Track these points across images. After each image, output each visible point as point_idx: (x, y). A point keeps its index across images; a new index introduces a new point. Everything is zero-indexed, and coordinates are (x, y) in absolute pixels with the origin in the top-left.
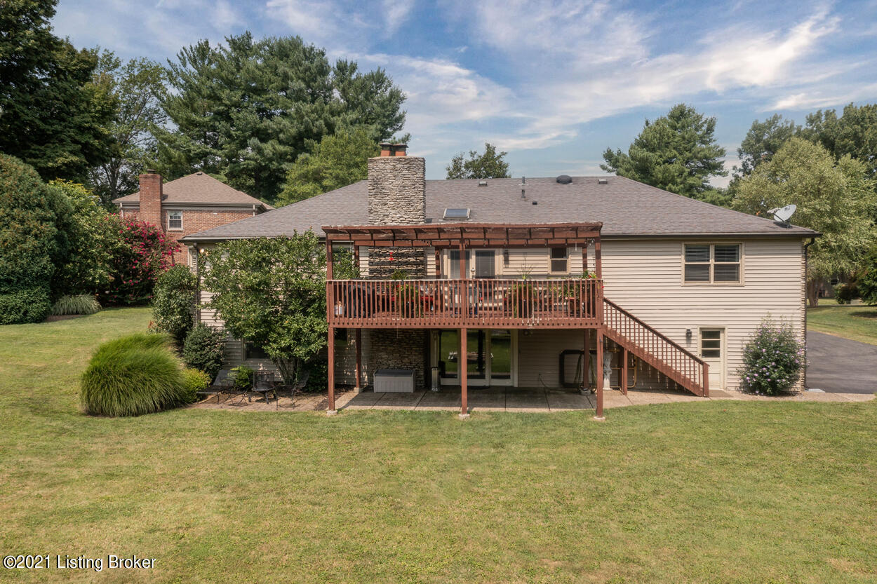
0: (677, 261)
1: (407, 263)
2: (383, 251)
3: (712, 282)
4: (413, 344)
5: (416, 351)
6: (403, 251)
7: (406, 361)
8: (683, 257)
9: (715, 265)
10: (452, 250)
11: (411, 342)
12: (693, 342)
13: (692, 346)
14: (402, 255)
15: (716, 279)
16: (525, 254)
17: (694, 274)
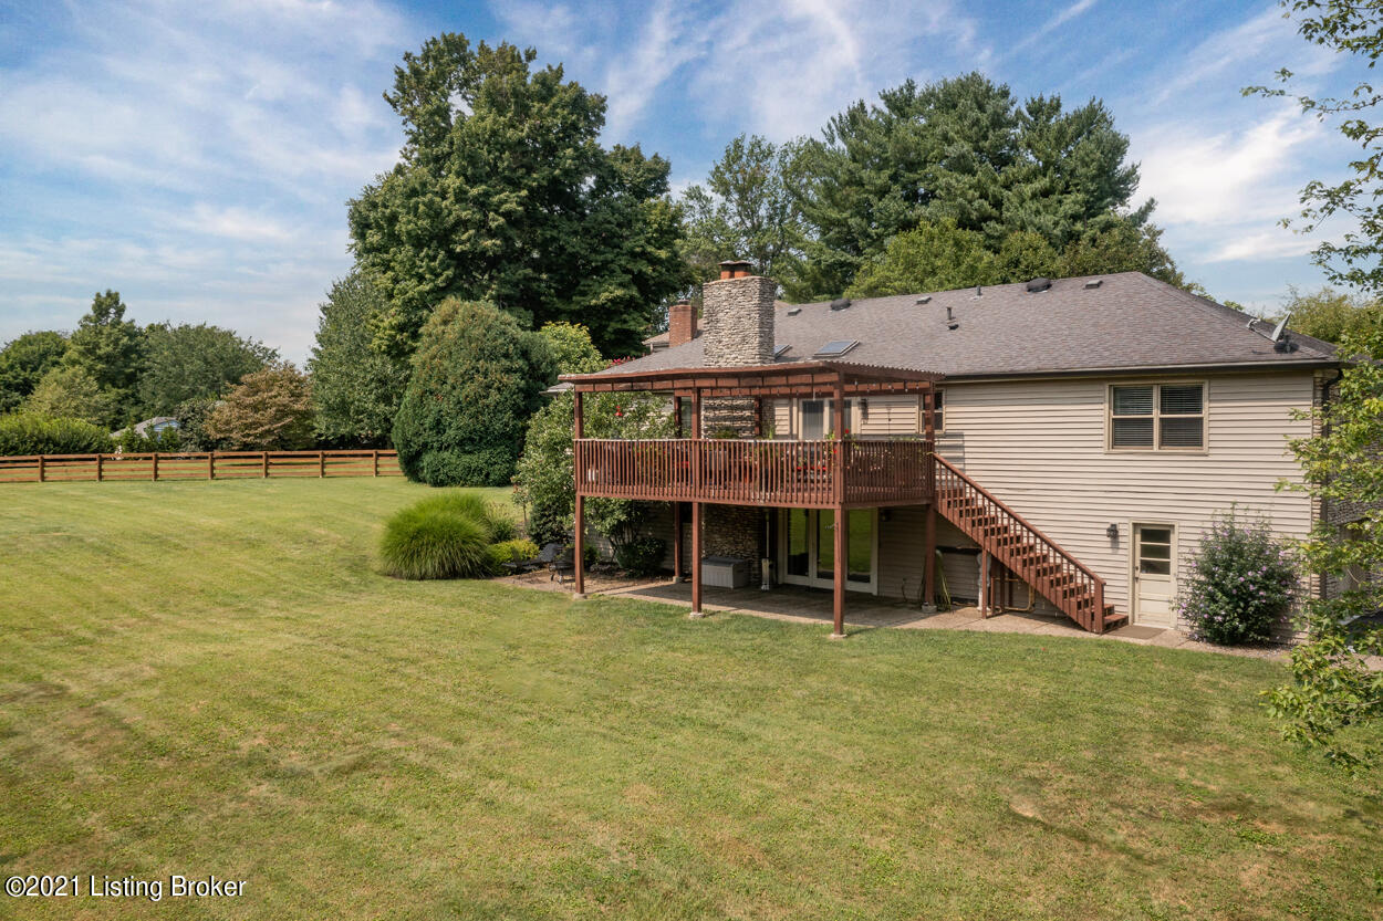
0: (1096, 414)
1: (742, 418)
2: (718, 402)
3: (1156, 449)
4: (748, 525)
5: (750, 535)
6: (739, 402)
7: (740, 547)
8: (1106, 406)
9: (1161, 419)
10: (805, 400)
11: (746, 522)
12: (1121, 546)
13: (1120, 552)
14: (737, 408)
15: (1164, 442)
16: (888, 405)
17: (1127, 433)
